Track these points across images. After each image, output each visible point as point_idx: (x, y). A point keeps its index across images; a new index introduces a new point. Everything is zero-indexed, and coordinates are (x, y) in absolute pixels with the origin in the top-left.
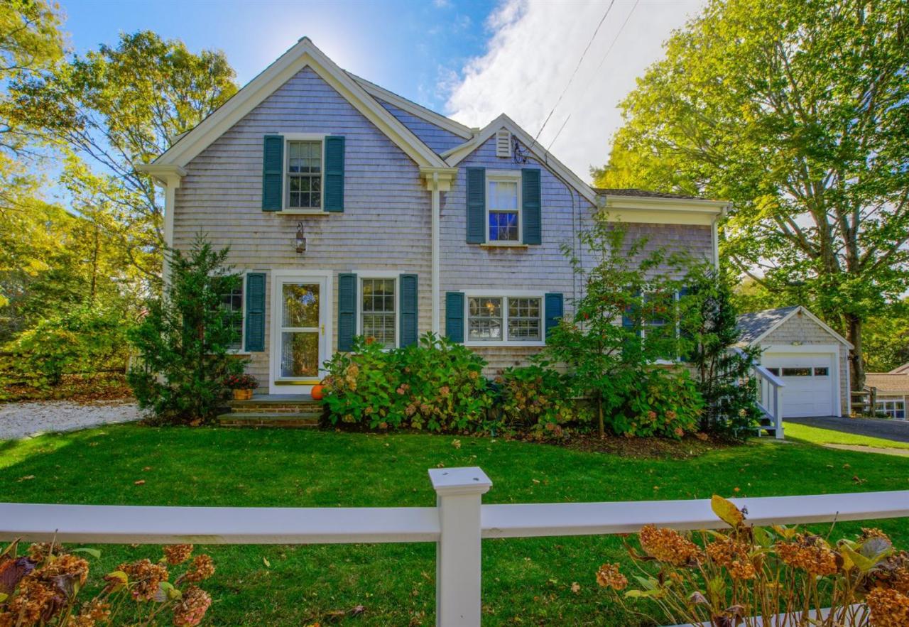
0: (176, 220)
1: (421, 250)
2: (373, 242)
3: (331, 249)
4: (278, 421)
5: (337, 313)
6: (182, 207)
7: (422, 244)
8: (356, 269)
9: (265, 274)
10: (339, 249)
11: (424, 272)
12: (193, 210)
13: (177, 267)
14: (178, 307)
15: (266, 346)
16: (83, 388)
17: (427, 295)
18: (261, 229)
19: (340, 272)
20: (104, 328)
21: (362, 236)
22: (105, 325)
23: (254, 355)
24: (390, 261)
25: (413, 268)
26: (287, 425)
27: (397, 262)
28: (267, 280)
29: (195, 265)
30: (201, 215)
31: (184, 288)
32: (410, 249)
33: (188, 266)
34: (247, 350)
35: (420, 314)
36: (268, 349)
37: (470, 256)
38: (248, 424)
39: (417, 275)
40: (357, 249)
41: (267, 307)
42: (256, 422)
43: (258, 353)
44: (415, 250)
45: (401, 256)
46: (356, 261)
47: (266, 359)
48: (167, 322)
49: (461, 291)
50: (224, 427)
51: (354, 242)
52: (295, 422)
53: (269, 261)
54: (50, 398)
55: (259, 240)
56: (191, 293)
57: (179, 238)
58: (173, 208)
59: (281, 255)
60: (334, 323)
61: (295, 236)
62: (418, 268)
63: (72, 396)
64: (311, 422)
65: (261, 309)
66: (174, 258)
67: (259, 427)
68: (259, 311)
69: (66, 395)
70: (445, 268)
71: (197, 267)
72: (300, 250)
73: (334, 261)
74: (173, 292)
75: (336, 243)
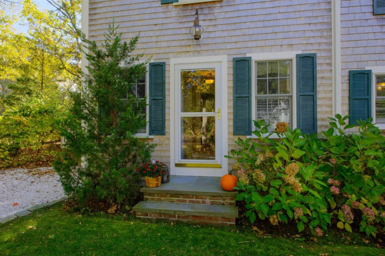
0: (90, 20)
1: (319, 27)
2: (267, 24)
3: (225, 34)
4: (193, 216)
5: (232, 98)
6: (95, 9)
7: (320, 20)
8: (251, 52)
9: (164, 63)
10: (233, 33)
11: (324, 50)
12: (104, 10)
13: (93, 59)
14: (95, 96)
15: (166, 130)
16: (32, 157)
17: (327, 75)
18: (160, 21)
19: (235, 56)
20: (45, 114)
21: (256, 18)
22: (46, 111)
23: (156, 139)
24: (285, 42)
25: (310, 47)
26: (202, 221)
27: (293, 42)
28: (167, 68)
29: (108, 56)
30: (110, 13)
31: (101, 77)
32: (307, 27)
33: (103, 58)
34: (150, 134)
35: (320, 95)
36: (169, 133)
37: (378, 29)
38: (163, 217)
39: (315, 54)
40: (251, 32)
41: (167, 93)
42: (171, 216)
43: (160, 136)
44: (313, 27)
45: (297, 35)
46: (250, 44)
47: (166, 142)
48: (86, 111)
49: (367, 68)
50: (140, 219)
51: (248, 25)
52: (211, 218)
53: (168, 50)
54: (10, 167)
55: (159, 32)
56: (106, 81)
57: (93, 36)
58: (88, 10)
59: (178, 43)
60: (229, 107)
61: (192, 24)
62: (316, 47)
63: (25, 164)
64: (229, 220)
65: (162, 96)
66: (90, 49)
67: (173, 221)
68: (161, 98)
69: (21, 163)
70: (347, 44)
71: (110, 58)
72: (197, 38)
73: (228, 46)
74: (90, 82)
75: (229, 28)
